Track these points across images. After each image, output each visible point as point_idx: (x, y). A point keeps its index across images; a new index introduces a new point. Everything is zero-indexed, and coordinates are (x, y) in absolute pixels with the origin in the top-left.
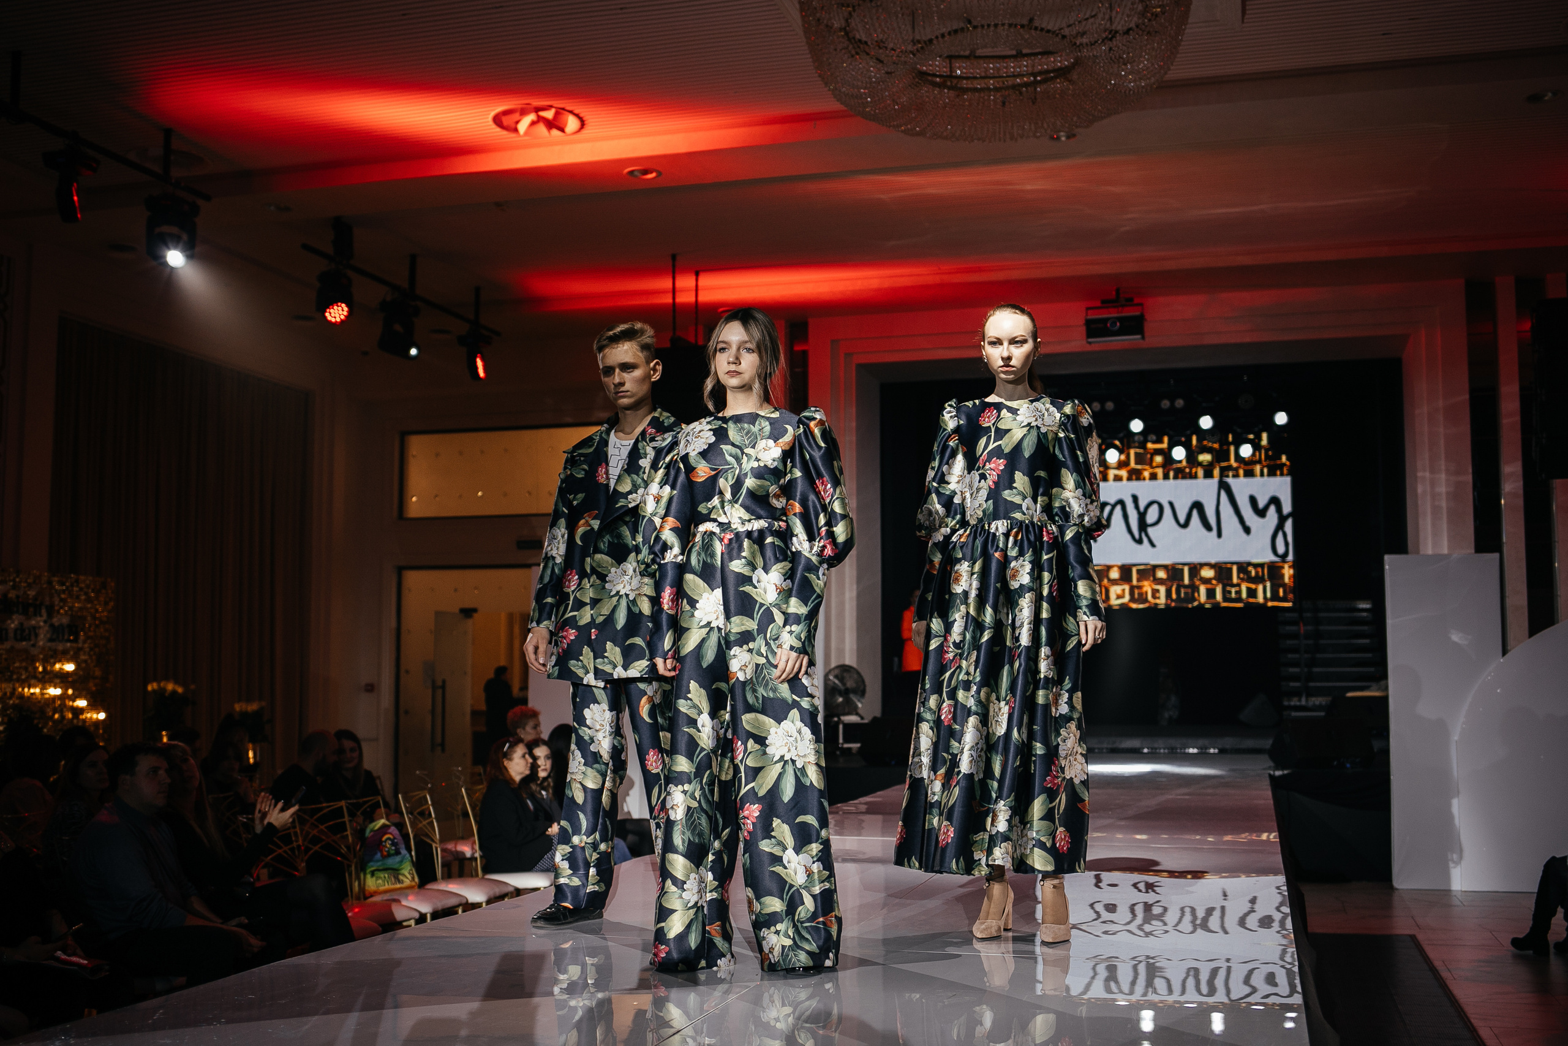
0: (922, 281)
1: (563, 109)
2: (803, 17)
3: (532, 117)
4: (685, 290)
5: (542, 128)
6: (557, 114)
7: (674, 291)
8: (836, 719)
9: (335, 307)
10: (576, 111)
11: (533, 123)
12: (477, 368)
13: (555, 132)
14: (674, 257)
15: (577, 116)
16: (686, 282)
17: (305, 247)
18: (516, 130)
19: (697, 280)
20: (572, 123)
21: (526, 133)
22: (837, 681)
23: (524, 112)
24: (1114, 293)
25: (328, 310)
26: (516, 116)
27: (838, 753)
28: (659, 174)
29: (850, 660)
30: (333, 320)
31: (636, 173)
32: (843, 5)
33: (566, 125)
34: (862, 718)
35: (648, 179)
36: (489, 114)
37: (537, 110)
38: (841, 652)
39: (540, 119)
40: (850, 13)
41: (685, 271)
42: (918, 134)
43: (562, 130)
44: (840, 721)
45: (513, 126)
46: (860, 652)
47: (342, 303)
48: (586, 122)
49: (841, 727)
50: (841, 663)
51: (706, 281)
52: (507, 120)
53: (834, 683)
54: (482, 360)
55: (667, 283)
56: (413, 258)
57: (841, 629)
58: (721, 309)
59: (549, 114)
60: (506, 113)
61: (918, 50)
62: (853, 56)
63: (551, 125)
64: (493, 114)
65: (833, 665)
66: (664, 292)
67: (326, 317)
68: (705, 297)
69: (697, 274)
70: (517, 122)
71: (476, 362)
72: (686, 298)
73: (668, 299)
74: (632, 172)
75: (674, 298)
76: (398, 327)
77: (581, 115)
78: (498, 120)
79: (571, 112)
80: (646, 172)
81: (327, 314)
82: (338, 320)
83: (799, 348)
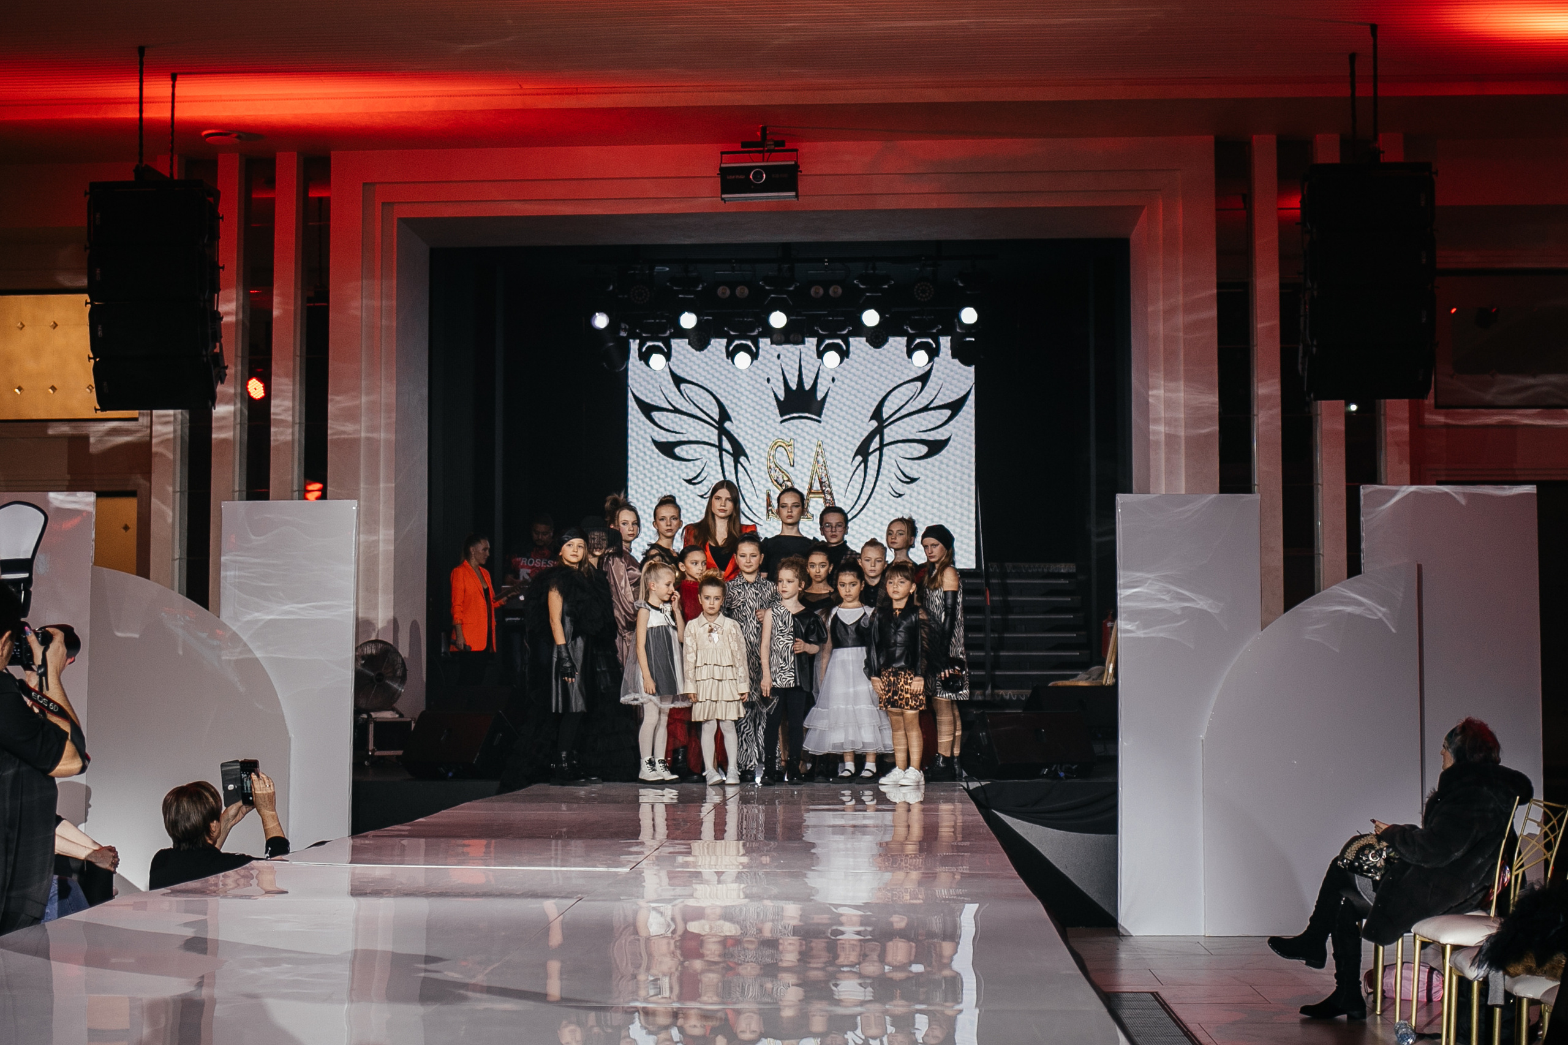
0: (496, 103)
7: (141, 101)
8: (364, 716)
14: (141, 51)
19: (173, 88)
24: (759, 134)
27: (367, 762)
29: (382, 631)
34: (401, 713)
38: (372, 623)
44: (370, 719)
49: (372, 729)
50: (371, 636)
51: (186, 88)
55: (130, 90)
57: (371, 591)
65: (361, 641)
68: (185, 112)
69: (173, 79)
72: (158, 113)
73: (131, 114)
75: (141, 111)
83: (314, 194)
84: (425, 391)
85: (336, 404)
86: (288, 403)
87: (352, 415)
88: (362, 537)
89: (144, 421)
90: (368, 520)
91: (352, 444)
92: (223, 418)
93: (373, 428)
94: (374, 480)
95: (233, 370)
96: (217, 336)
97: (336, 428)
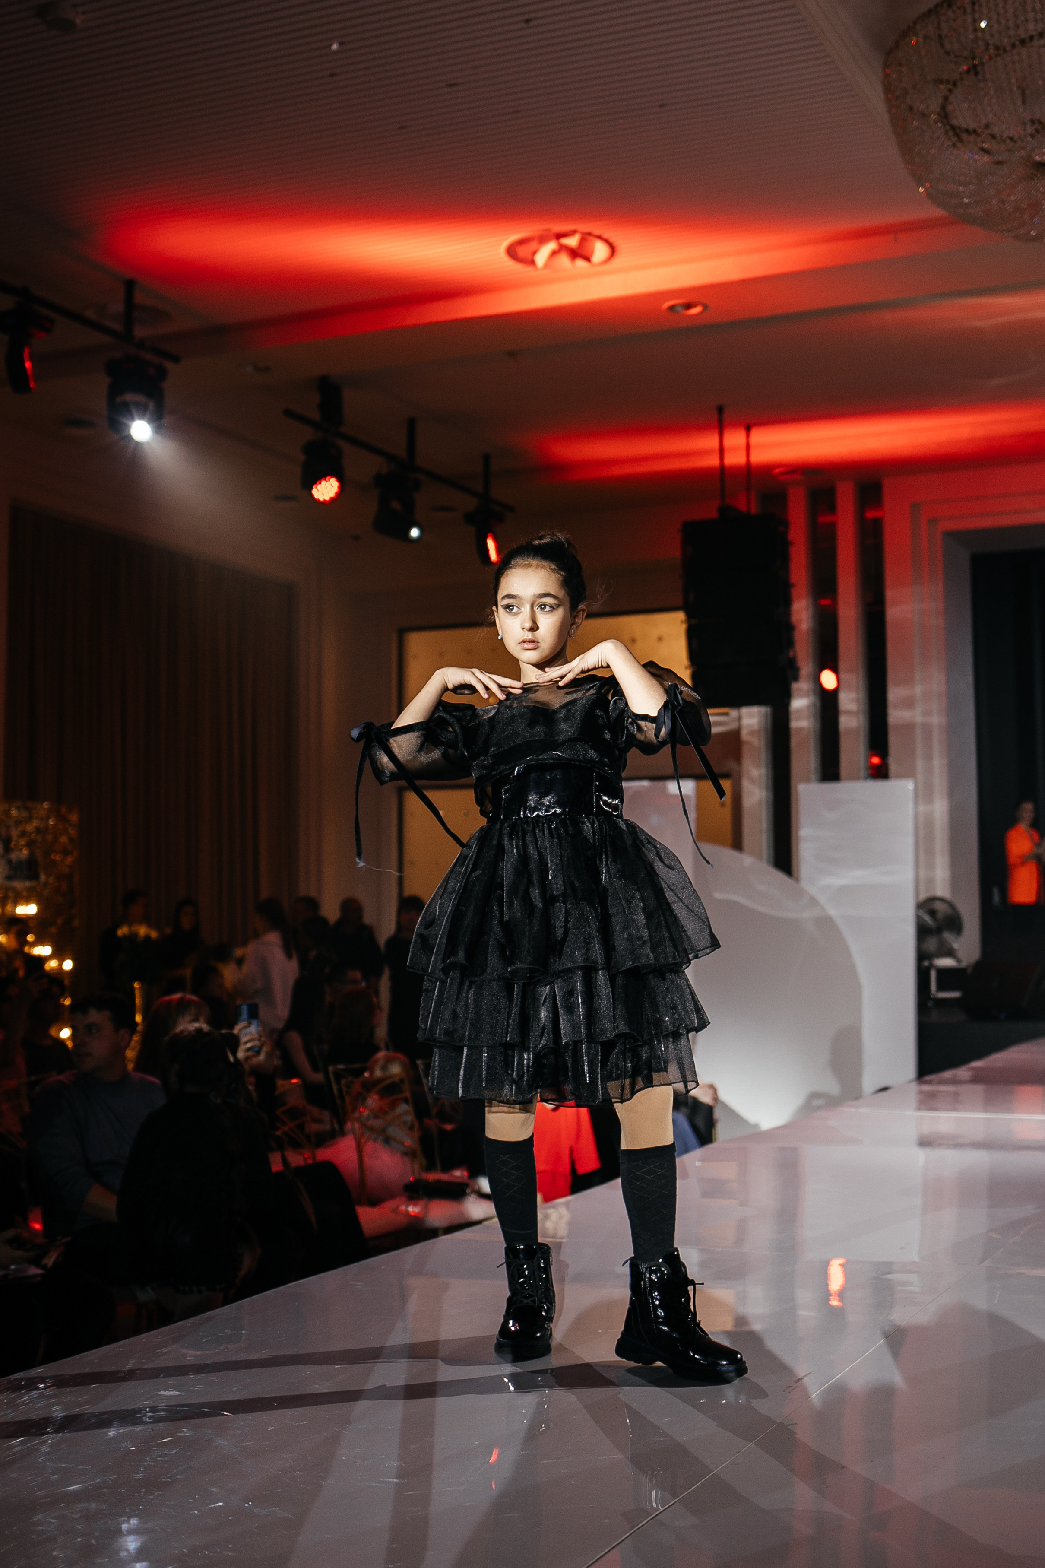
0: (1024, 427)
1: (590, 234)
2: (888, 101)
3: (552, 246)
4: (734, 449)
5: (564, 260)
6: (583, 241)
7: (722, 451)
8: (926, 963)
9: (323, 482)
10: (606, 235)
11: (554, 253)
12: (488, 550)
13: (580, 263)
14: (720, 410)
15: (607, 241)
16: (735, 439)
17: (288, 413)
18: (532, 263)
19: (748, 436)
20: (600, 251)
21: (547, 265)
22: (927, 919)
23: (543, 240)
25: (314, 487)
26: (533, 245)
27: (930, 1004)
28: (705, 307)
29: (942, 890)
30: (321, 499)
31: (679, 309)
32: (941, 82)
33: (592, 252)
34: (959, 961)
35: (692, 316)
36: (501, 244)
37: (559, 236)
38: (930, 881)
39: (562, 248)
40: (950, 91)
41: (735, 425)
42: (1034, 239)
43: (588, 259)
44: (931, 966)
45: (529, 257)
46: (955, 881)
47: (332, 476)
48: (617, 249)
49: (933, 974)
50: (930, 894)
51: (759, 436)
52: (522, 251)
53: (924, 920)
54: (495, 540)
55: (711, 441)
56: (412, 424)
57: (930, 852)
58: (777, 470)
59: (572, 242)
60: (522, 242)
61: (1037, 131)
62: (954, 145)
63: (575, 254)
64: (505, 244)
65: (923, 897)
66: (707, 452)
67: (313, 496)
68: (759, 457)
69: (748, 429)
70: (535, 253)
71: (486, 544)
72: (735, 459)
73: (714, 461)
74: (672, 308)
75: (722, 458)
76: (396, 505)
77: (612, 240)
78: (512, 252)
79: (600, 237)
80: (689, 306)
81: (314, 492)
82: (327, 498)
83: (870, 514)
84: (970, 679)
85: (894, 694)
86: (853, 695)
87: (909, 703)
88: (921, 808)
89: (734, 713)
90: (924, 794)
91: (909, 728)
92: (799, 711)
93: (927, 713)
94: (929, 757)
95: (806, 668)
96: (790, 643)
97: (896, 715)
